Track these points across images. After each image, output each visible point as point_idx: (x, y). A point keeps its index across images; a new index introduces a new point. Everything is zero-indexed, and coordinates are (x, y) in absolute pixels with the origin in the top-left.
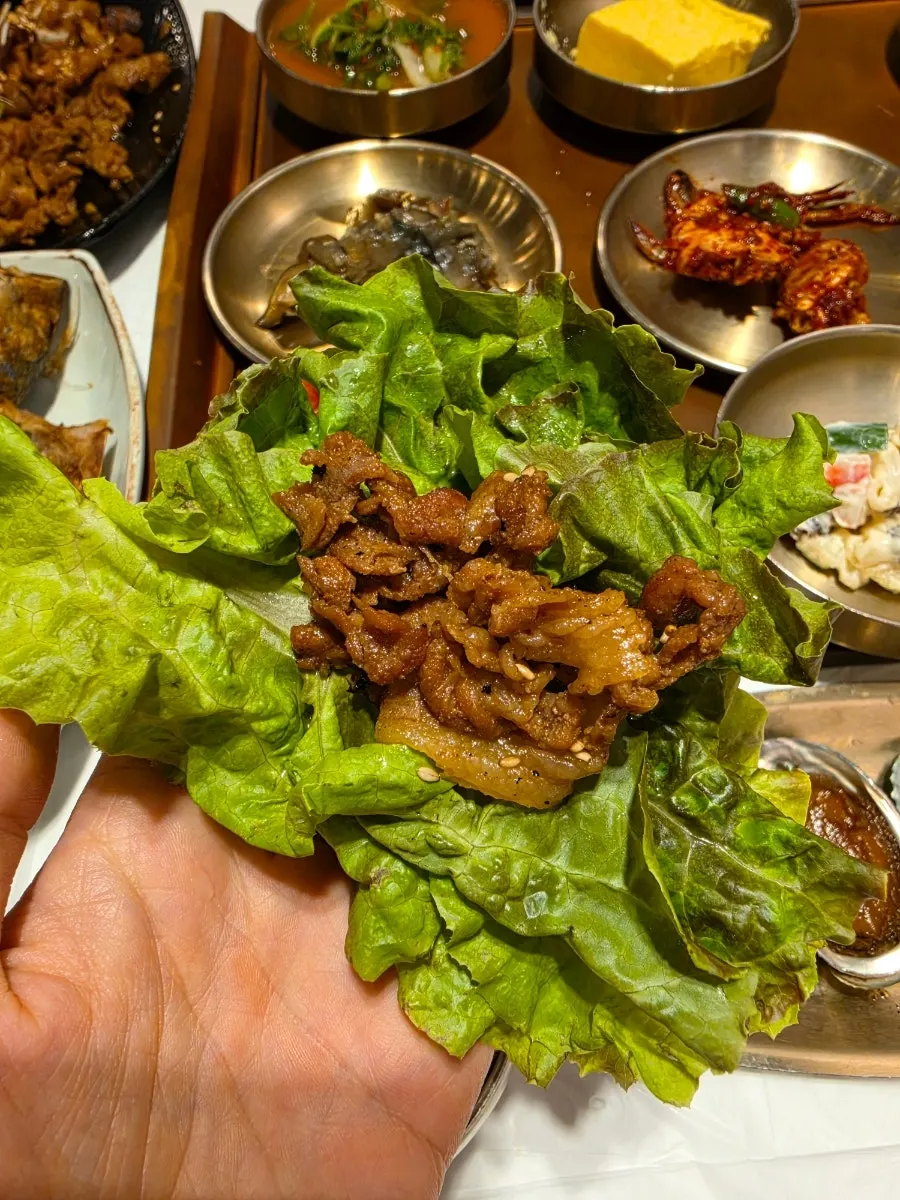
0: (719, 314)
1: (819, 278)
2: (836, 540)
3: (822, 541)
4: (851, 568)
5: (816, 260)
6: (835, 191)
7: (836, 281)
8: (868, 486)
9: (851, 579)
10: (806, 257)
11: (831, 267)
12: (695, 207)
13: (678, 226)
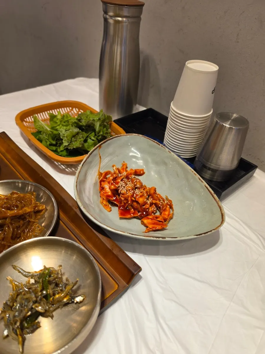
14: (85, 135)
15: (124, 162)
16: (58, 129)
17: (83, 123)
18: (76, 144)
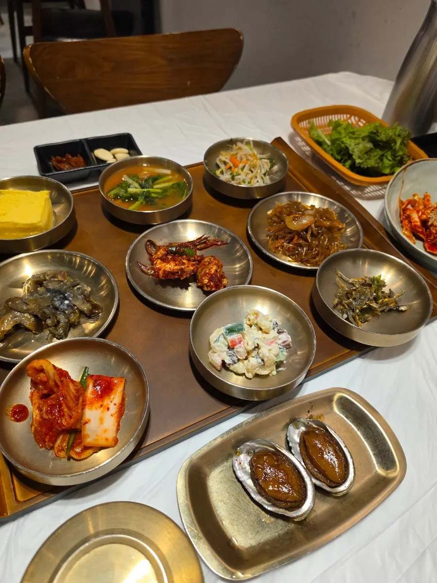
0: (179, 289)
1: (207, 271)
2: (240, 363)
3: (236, 365)
4: (248, 372)
5: (204, 265)
6: (203, 237)
7: (213, 271)
8: (244, 344)
9: (250, 375)
10: (201, 264)
11: (210, 267)
12: (159, 253)
13: (155, 262)
14: (380, 153)
15: (426, 193)
16: (345, 142)
17: (383, 137)
18: (372, 163)
